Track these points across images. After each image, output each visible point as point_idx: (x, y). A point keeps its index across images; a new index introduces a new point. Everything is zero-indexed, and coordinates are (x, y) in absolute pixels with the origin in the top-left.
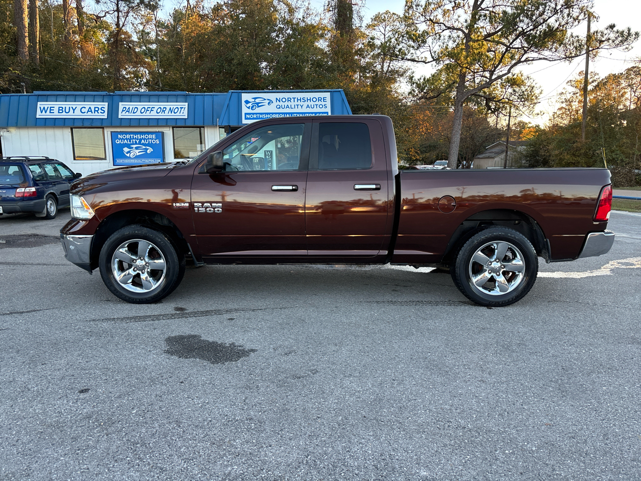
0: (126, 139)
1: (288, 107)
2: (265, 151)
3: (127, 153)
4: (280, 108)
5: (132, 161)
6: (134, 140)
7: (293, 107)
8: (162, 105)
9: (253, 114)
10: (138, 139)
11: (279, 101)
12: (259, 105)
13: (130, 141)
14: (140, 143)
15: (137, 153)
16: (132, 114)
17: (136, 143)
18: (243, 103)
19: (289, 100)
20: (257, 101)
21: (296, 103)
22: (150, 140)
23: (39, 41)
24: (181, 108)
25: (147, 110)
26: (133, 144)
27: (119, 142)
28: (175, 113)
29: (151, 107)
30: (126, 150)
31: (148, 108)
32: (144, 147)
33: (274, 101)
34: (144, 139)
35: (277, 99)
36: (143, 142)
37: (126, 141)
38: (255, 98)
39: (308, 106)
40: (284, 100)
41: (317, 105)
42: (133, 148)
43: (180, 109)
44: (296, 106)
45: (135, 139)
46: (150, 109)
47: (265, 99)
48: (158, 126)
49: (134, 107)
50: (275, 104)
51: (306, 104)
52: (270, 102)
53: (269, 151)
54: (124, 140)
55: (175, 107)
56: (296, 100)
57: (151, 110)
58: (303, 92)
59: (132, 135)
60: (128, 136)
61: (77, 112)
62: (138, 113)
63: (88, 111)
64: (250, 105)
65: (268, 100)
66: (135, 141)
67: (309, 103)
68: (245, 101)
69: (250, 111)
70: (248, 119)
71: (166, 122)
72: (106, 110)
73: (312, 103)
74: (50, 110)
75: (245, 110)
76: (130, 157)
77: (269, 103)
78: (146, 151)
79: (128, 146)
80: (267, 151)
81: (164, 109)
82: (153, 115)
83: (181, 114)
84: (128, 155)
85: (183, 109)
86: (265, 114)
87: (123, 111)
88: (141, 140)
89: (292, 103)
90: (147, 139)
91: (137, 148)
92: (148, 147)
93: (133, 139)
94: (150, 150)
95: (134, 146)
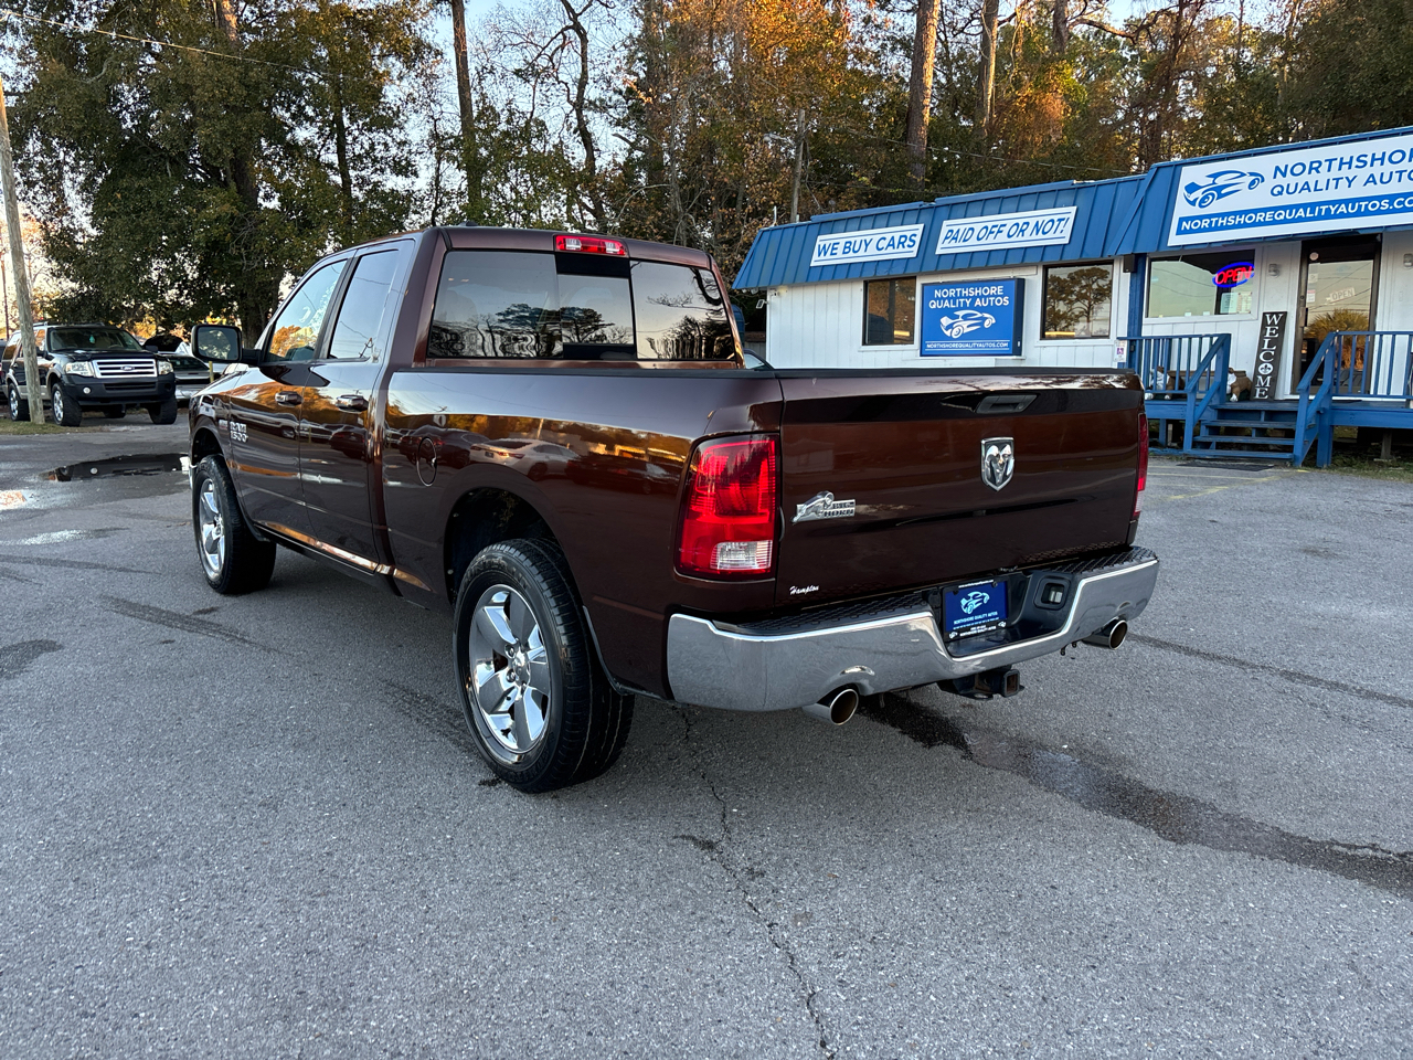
0: (949, 299)
1: (1306, 187)
2: (1264, 314)
3: (947, 329)
4: (1280, 193)
5: (953, 346)
6: (962, 300)
7: (1321, 185)
8: (1021, 217)
9: (1201, 218)
10: (968, 298)
11: (1284, 175)
12: (1223, 192)
13: (954, 304)
14: (972, 307)
15: (965, 326)
16: (962, 244)
17: (965, 308)
18: (1181, 191)
19: (1314, 167)
20: (1220, 181)
21: (1335, 173)
22: (992, 299)
23: (991, 100)
24: (1060, 220)
25: (991, 232)
26: (959, 309)
27: (934, 306)
28: (1044, 233)
29: (999, 223)
30: (945, 321)
31: (994, 226)
32: (979, 315)
33: (1268, 173)
34: (981, 297)
35: (1277, 168)
36: (978, 302)
37: (947, 304)
38: (1215, 176)
39: (1371, 179)
40: (1298, 169)
41: (1401, 172)
42: (958, 317)
43: (1056, 223)
44: (1332, 183)
45: (965, 297)
46: (996, 230)
47: (1243, 175)
48: (1005, 267)
49: (968, 226)
50: (1270, 182)
51: (1364, 173)
52: (1257, 178)
53: (1277, 314)
54: (944, 300)
55: (1047, 219)
56: (1336, 164)
57: (999, 232)
58: (1365, 139)
59: (958, 290)
60: (952, 292)
61: (872, 249)
62: (973, 241)
63: (889, 245)
64: (1198, 194)
65: (1251, 174)
66: (965, 302)
67: (1377, 169)
68: (1186, 188)
69: (1196, 211)
70: (1186, 232)
71: (1023, 257)
72: (917, 239)
73: (1388, 167)
74: (833, 249)
75: (1182, 208)
76: (951, 338)
77: (1253, 182)
78: (982, 324)
79: (950, 313)
80: (1272, 314)
81: (1025, 226)
82: (1000, 242)
83: (1058, 234)
84: (948, 333)
85: (1063, 223)
86: (1235, 213)
87: (946, 238)
88: (974, 298)
89: (1323, 176)
90: (985, 297)
91: (965, 318)
92: (986, 315)
93: (961, 297)
94: (990, 321)
95: (961, 313)
